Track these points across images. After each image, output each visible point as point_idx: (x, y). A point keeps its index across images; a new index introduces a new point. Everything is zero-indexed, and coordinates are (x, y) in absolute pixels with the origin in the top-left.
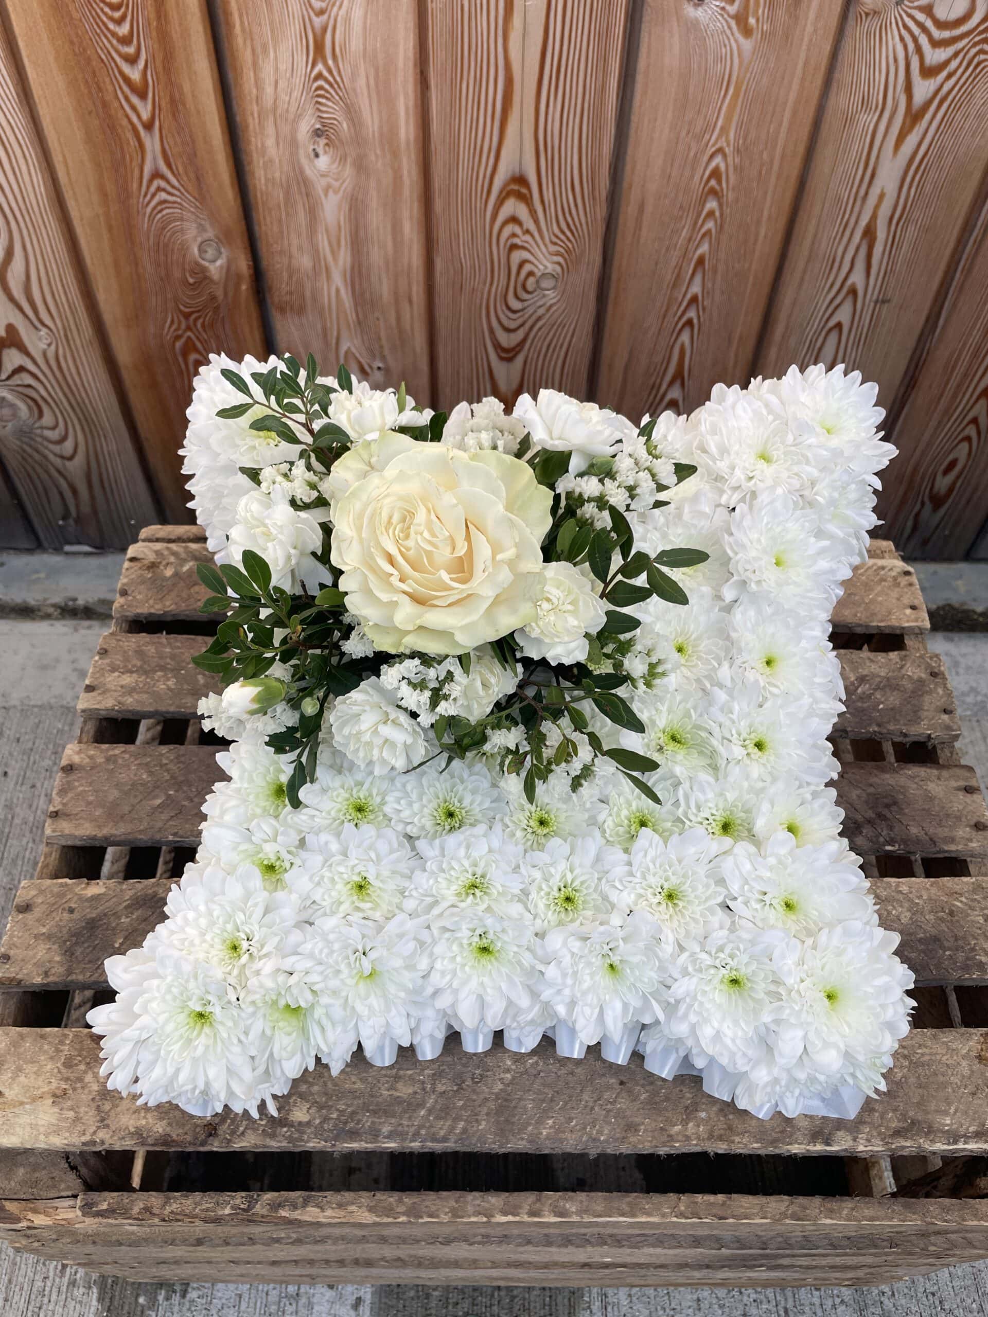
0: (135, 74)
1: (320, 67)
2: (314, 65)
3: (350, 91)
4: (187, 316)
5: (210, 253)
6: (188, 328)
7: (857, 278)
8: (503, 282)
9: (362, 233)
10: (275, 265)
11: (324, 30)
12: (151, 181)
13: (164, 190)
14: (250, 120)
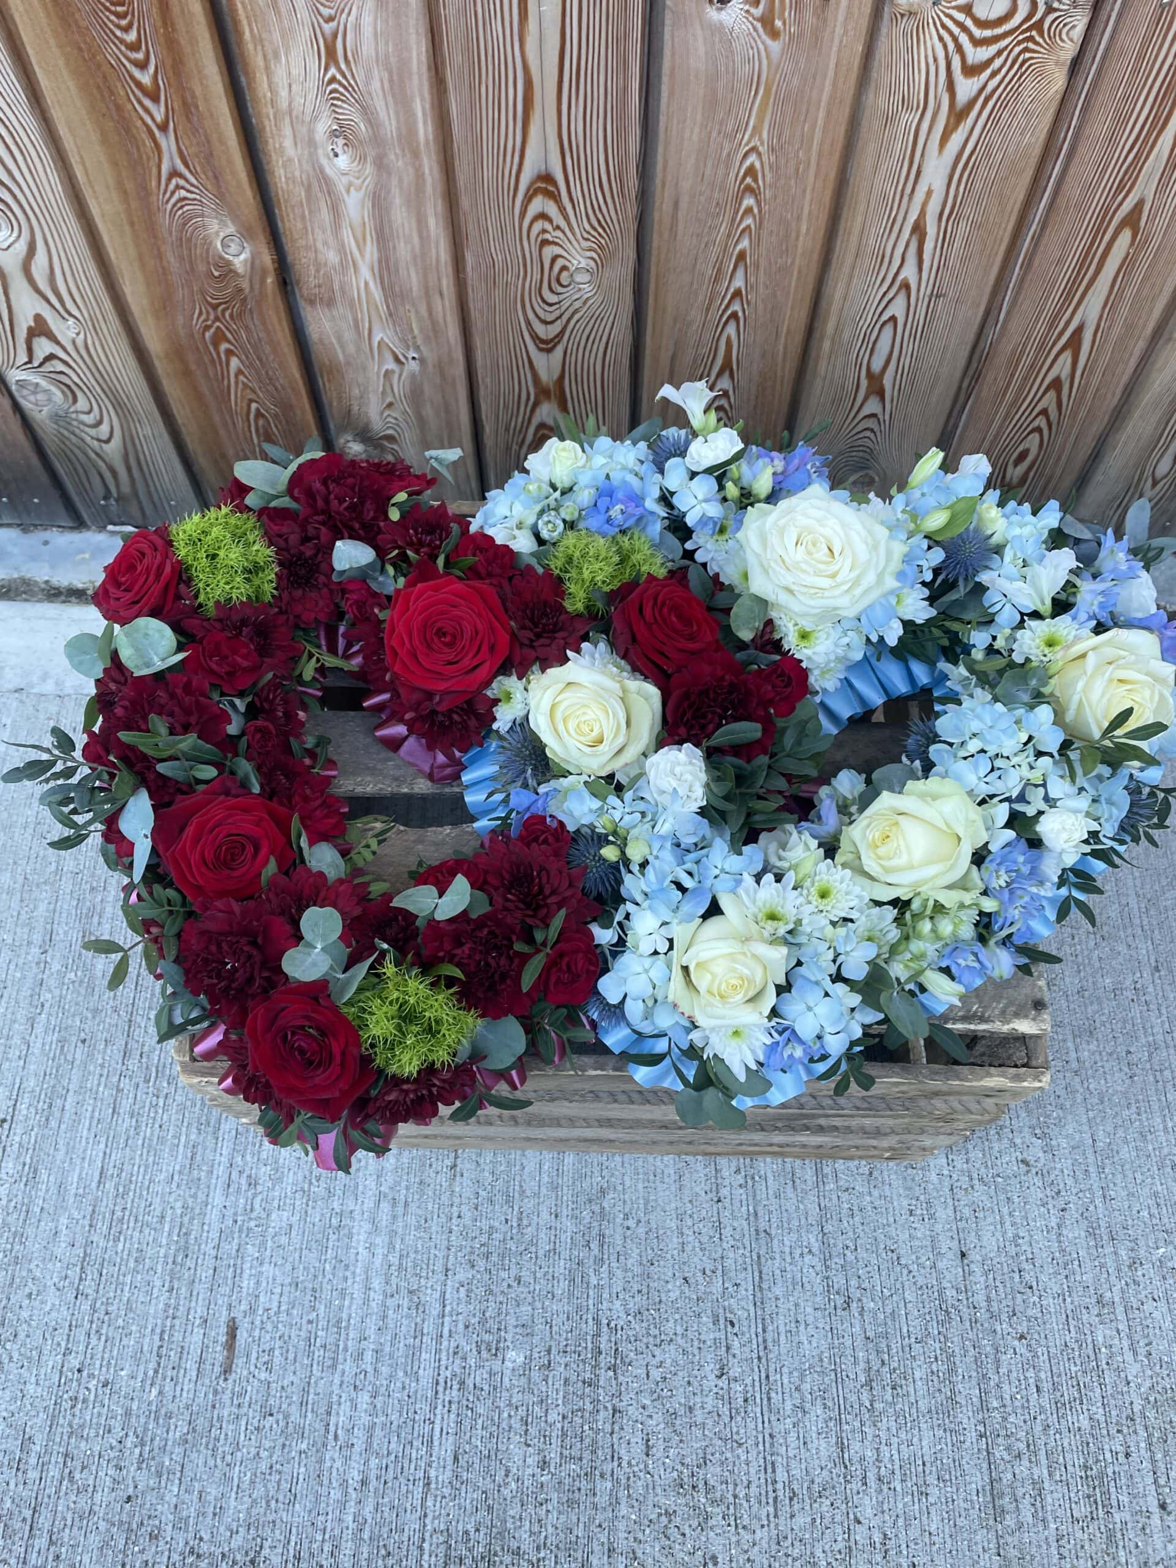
0: (146, 79)
1: (333, 71)
2: (326, 70)
3: (366, 95)
4: (215, 307)
5: (234, 248)
6: (217, 319)
7: (909, 272)
8: (537, 276)
9: (387, 230)
10: (301, 259)
11: (335, 35)
12: (169, 180)
13: (183, 188)
14: (267, 123)
